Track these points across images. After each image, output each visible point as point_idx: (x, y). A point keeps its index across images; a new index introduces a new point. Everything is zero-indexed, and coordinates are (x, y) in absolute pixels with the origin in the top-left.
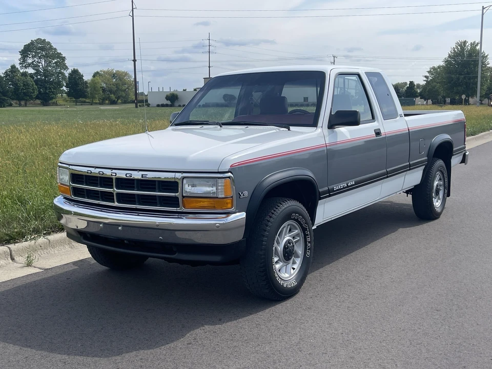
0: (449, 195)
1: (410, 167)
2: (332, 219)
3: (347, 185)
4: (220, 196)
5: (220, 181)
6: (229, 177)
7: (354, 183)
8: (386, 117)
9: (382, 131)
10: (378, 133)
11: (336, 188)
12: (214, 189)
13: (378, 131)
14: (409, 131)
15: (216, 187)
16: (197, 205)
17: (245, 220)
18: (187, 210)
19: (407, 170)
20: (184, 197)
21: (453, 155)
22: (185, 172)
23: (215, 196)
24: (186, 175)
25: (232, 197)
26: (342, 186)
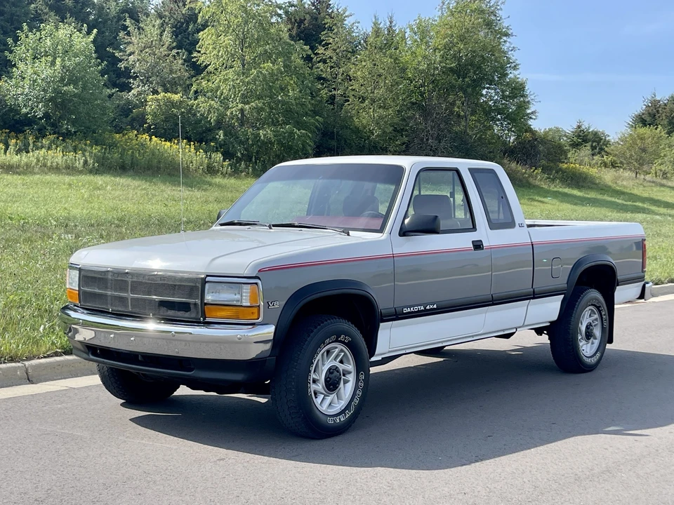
0: (610, 341)
1: (535, 295)
3: (425, 308)
4: (244, 304)
5: (245, 286)
6: (256, 284)
7: (435, 306)
8: (493, 225)
9: (485, 244)
10: (478, 245)
11: (406, 310)
12: (238, 297)
13: (478, 244)
14: (532, 245)
15: (241, 293)
16: (219, 314)
17: (273, 334)
18: (208, 320)
19: (530, 299)
20: (206, 304)
21: (618, 285)
22: (208, 276)
23: (239, 304)
24: (208, 279)
25: (259, 306)
26: (416, 309)
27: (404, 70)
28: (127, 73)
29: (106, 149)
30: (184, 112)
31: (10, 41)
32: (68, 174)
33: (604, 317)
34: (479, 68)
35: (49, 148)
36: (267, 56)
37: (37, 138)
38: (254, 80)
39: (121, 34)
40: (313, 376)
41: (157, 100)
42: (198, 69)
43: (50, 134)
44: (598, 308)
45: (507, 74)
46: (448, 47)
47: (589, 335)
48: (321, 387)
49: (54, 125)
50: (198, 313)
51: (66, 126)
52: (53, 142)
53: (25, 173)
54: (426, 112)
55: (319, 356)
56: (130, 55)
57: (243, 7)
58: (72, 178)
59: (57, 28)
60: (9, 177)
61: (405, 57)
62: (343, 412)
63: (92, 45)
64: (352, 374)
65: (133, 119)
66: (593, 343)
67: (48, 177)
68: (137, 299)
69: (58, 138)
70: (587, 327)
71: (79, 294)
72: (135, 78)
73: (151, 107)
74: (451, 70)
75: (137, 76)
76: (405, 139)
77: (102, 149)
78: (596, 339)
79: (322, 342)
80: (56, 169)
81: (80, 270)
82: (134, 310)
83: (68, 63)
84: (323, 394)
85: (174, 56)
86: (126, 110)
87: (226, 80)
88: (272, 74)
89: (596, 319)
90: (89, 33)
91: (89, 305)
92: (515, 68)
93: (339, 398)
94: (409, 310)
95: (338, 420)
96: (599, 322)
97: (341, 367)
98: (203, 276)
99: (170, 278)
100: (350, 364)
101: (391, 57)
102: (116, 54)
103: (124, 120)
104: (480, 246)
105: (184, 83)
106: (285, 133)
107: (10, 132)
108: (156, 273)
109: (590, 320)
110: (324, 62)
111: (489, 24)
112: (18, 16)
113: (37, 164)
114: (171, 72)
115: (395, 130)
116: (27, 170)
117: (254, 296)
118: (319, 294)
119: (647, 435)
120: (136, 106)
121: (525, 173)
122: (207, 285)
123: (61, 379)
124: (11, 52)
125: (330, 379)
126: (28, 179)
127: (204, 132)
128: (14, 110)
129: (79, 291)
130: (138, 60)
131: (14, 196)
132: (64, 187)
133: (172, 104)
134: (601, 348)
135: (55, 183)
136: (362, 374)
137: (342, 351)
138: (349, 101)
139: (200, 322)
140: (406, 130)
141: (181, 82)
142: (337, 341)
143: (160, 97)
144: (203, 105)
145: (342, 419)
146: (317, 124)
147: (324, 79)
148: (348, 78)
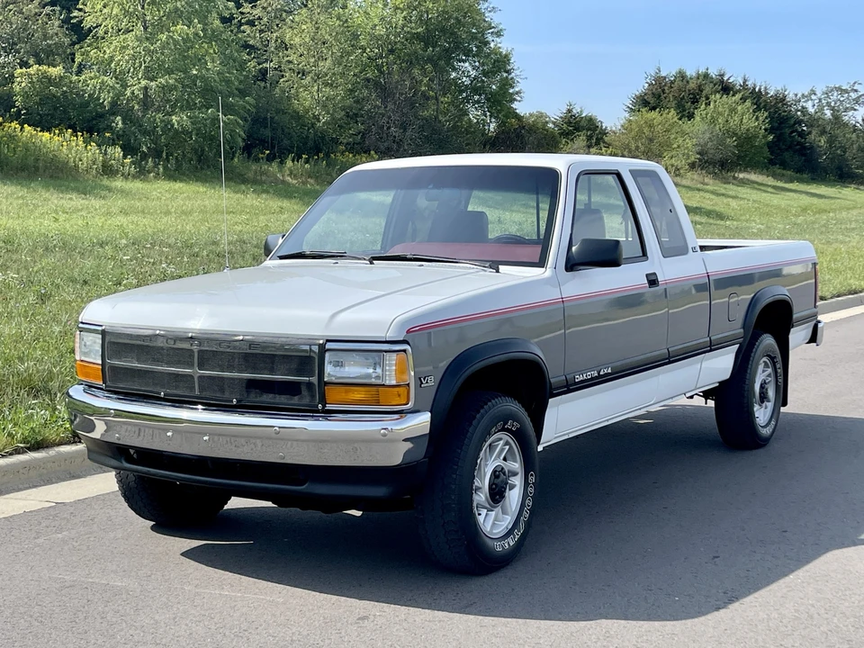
0: (785, 403)
1: (712, 347)
2: (571, 436)
3: (599, 373)
4: (387, 383)
5: (388, 355)
6: (405, 351)
7: (609, 371)
8: (667, 252)
9: (660, 279)
10: (653, 281)
11: (579, 378)
12: (378, 370)
13: (653, 278)
14: (709, 276)
15: (381, 366)
16: (344, 398)
17: (429, 423)
18: (329, 407)
19: (704, 352)
20: (327, 383)
21: (792, 327)
22: (328, 341)
23: (379, 382)
24: (329, 346)
25: (408, 385)
26: (589, 375)
27: (356, 37)
30: (66, 92)
33: (779, 371)
34: (453, 34)
36: (176, 15)
38: (163, 48)
40: (477, 483)
41: (29, 75)
42: (79, 33)
44: (772, 359)
45: (488, 43)
47: (763, 397)
48: (484, 498)
50: (313, 396)
54: (384, 92)
55: (482, 454)
61: (358, 19)
62: (509, 533)
64: (519, 476)
66: (766, 408)
68: (210, 378)
70: (762, 387)
71: (103, 370)
73: (20, 85)
74: (417, 36)
76: (361, 127)
78: (769, 401)
79: (487, 432)
81: (103, 333)
82: (204, 394)
84: (485, 508)
85: (49, 15)
87: (124, 47)
88: (187, 40)
89: (769, 375)
91: (121, 385)
92: (499, 34)
93: (504, 512)
94: (581, 378)
95: (506, 545)
96: (771, 379)
97: (506, 467)
98: (321, 342)
99: (264, 345)
100: (516, 462)
101: (338, 19)
104: (654, 280)
105: (65, 52)
106: (206, 120)
108: (241, 338)
109: (764, 376)
110: (251, 23)
114: (45, 37)
115: (348, 115)
117: (401, 370)
118: (482, 363)
122: (327, 355)
123: (30, 488)
125: (496, 485)
127: (93, 119)
129: (103, 365)
133: (50, 80)
134: (776, 413)
136: (532, 475)
137: (507, 443)
138: (283, 76)
139: (318, 411)
140: (362, 116)
141: (60, 51)
142: (503, 429)
143: (32, 70)
144: (92, 82)
145: (512, 544)
146: (248, 107)
147: (252, 47)
148: (284, 46)
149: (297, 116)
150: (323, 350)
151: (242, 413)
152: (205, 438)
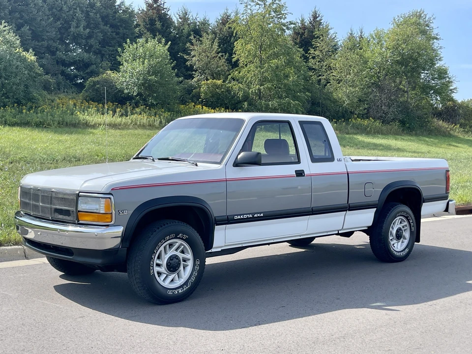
0: (418, 240)
1: (350, 208)
3: (253, 216)
4: (101, 212)
5: (102, 200)
6: (110, 198)
7: (262, 215)
8: (314, 160)
9: (306, 173)
11: (236, 217)
12: (98, 207)
13: (301, 172)
14: (348, 174)
15: (99, 204)
16: (86, 218)
17: (121, 233)
18: (80, 222)
19: (346, 211)
20: (79, 211)
21: (424, 202)
22: (80, 192)
23: (98, 211)
24: (81, 194)
25: (112, 213)
26: (245, 216)
27: (366, 62)
28: (191, 68)
29: (173, 114)
30: (223, 91)
31: (119, 49)
32: (149, 129)
33: (412, 224)
34: (416, 60)
35: (140, 114)
36: (276, 56)
37: (134, 108)
38: (267, 71)
39: (188, 45)
40: (156, 261)
41: (207, 84)
42: (235, 65)
43: (142, 105)
44: (407, 218)
45: (435, 64)
46: (396, 48)
47: (399, 236)
48: (164, 269)
49: (144, 100)
50: (74, 217)
51: (151, 100)
52: (143, 110)
53: (123, 129)
54: (380, 88)
55: (162, 248)
56: (193, 57)
57: (260, 25)
58: (151, 132)
59: (147, 42)
60: (113, 131)
61: (368, 54)
62: (181, 286)
63: (166, 51)
64: (191, 261)
65: (194, 96)
66: (402, 242)
67: (136, 132)
68: (44, 207)
69: (146, 108)
70: (399, 230)
71: (20, 203)
72: (196, 71)
73: (203, 89)
74: (397, 62)
75: (197, 70)
76: (366, 106)
77: (171, 114)
78: (406, 239)
79: (162, 239)
80: (143, 126)
81: (22, 187)
82: (42, 215)
83: (152, 63)
84: (165, 274)
85: (220, 57)
86: (189, 90)
87: (250, 71)
88: (277, 67)
89: (406, 226)
90: (166, 44)
91: (24, 210)
92: (440, 60)
93: (179, 276)
94: (239, 217)
95: (176, 292)
96: (408, 228)
97: (181, 256)
98: (77, 192)
100: (189, 254)
101: (357, 55)
102: (185, 57)
103: (188, 96)
104: (301, 174)
105: (225, 74)
106: (285, 103)
107: (118, 105)
108: (53, 190)
109: (400, 226)
110: (314, 58)
111: (424, 32)
112: (127, 35)
113: (131, 123)
114: (218, 67)
115: (360, 101)
116: (125, 127)
117: (108, 206)
118: (160, 206)
119: (398, 311)
120: (195, 88)
121: (448, 128)
122: (80, 198)
124: (120, 56)
125: (170, 263)
126: (125, 132)
127: (236, 103)
128: (121, 91)
129: (20, 201)
130: (198, 60)
131: (112, 142)
132: (145, 137)
133: (218, 87)
134: (410, 246)
135: (139, 135)
136: (198, 261)
137: (182, 244)
138: (330, 82)
139: (76, 224)
140: (367, 101)
141: (223, 73)
142: (176, 238)
143: (209, 82)
144: (235, 86)
145: (180, 291)
146: (306, 97)
147: (314, 69)
148: (330, 68)
149: (335, 101)
150: (78, 196)
151: (53, 224)
152: (39, 233)
